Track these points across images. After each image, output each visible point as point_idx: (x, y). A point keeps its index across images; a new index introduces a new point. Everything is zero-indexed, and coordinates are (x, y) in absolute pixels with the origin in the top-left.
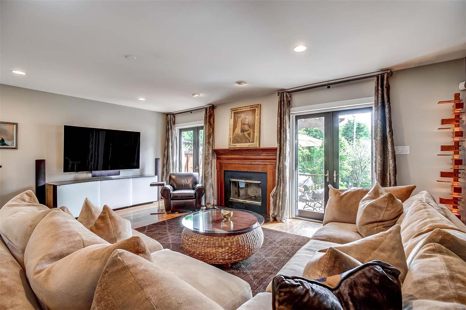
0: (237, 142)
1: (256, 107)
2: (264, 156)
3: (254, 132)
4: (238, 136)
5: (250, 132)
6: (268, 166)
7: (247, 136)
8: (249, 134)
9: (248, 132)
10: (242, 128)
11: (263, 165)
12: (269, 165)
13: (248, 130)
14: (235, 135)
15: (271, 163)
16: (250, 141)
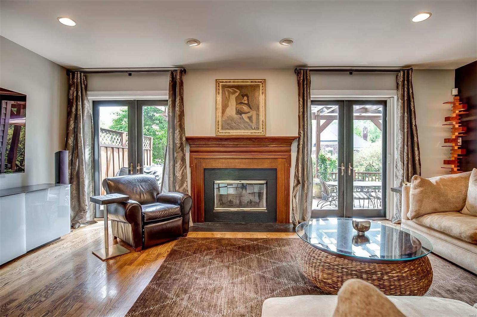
0: (230, 128)
1: (261, 82)
2: (273, 147)
3: (258, 115)
4: (231, 118)
5: (252, 115)
6: (279, 160)
7: (247, 120)
8: (250, 118)
9: (249, 115)
10: (238, 109)
11: (270, 160)
12: (281, 159)
13: (249, 112)
14: (225, 118)
15: (284, 157)
16: (252, 128)
